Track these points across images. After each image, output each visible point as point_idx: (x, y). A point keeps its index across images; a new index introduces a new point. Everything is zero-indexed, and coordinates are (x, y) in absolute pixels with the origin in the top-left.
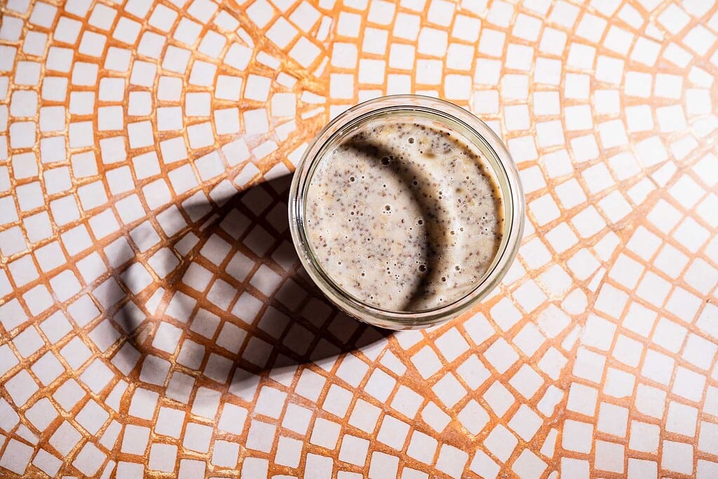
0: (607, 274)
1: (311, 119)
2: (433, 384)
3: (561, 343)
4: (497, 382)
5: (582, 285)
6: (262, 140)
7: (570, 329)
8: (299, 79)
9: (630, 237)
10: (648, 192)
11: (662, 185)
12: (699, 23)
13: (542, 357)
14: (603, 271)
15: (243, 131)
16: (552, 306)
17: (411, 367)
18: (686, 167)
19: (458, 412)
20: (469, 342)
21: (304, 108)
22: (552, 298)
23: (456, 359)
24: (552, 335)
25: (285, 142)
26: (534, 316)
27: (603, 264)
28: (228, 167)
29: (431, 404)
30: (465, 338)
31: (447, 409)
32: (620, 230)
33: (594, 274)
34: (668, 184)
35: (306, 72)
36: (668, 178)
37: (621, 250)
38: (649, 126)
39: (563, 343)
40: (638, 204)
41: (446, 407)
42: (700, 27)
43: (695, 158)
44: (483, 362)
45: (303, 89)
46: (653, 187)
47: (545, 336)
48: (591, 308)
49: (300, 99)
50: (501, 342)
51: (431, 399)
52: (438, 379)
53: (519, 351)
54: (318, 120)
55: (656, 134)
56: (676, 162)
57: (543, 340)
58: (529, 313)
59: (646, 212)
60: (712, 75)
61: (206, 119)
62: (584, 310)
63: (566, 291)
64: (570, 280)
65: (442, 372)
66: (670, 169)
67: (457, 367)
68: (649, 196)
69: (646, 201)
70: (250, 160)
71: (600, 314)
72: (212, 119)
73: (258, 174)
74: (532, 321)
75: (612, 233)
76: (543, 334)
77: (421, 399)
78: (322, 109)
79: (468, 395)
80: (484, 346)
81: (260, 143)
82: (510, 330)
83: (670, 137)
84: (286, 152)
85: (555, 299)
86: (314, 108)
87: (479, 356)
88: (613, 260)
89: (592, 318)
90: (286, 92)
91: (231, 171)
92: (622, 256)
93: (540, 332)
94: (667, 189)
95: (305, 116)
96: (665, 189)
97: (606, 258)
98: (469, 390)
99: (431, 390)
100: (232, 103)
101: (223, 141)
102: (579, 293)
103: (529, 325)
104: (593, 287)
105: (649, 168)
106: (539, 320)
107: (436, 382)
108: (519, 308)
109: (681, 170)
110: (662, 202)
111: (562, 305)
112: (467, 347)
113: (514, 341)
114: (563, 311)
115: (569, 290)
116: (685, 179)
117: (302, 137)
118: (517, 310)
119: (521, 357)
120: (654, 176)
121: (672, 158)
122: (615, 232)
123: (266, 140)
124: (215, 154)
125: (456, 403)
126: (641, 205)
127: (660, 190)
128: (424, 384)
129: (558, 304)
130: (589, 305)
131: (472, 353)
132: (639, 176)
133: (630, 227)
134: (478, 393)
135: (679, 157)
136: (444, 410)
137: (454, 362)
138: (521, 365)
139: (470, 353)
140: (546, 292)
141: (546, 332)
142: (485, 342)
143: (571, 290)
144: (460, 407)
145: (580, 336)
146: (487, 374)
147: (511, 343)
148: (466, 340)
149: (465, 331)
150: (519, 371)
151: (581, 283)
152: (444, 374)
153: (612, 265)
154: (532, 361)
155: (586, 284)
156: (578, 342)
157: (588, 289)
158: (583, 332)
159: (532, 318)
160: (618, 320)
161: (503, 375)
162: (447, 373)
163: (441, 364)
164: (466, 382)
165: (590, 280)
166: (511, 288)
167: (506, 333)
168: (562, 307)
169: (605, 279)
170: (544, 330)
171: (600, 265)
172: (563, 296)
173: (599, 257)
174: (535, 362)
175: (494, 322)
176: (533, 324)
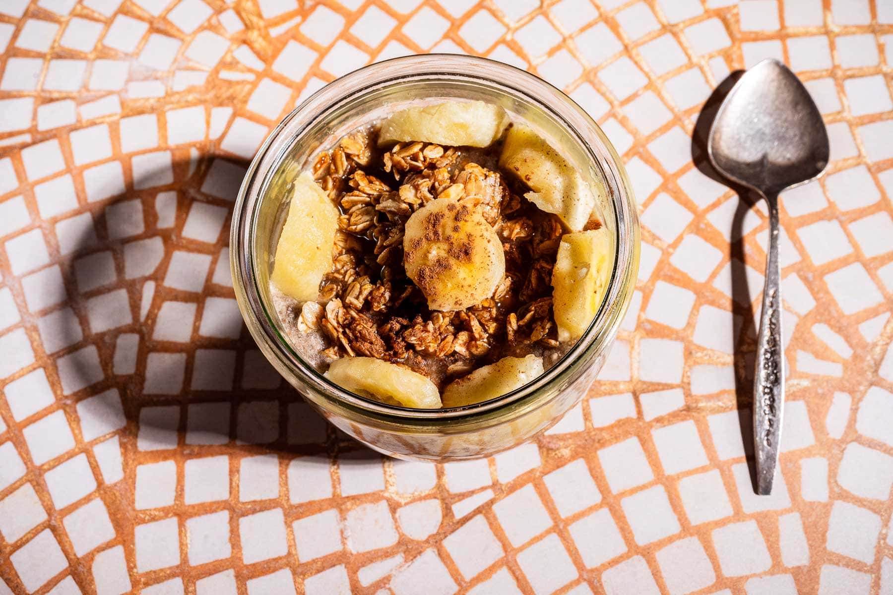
0: (492, 502)
1: (230, 83)
2: (143, 521)
3: (359, 568)
4: (231, 572)
5: (447, 500)
6: (152, 76)
7: (387, 554)
8: (248, 27)
9: (558, 467)
10: (623, 416)
11: (649, 416)
12: (837, 218)
13: (319, 571)
14: (489, 495)
15: (136, 54)
16: (384, 504)
17: (130, 479)
18: (698, 409)
19: (147, 584)
20: (233, 489)
21: (232, 65)
22: (391, 493)
23: (198, 505)
24: (354, 547)
25: (177, 93)
26: (349, 504)
27: (495, 485)
28: (86, 87)
29: (119, 550)
30: (231, 480)
31: (135, 570)
32: (549, 449)
33: (472, 493)
34: (659, 420)
35: (262, 24)
36: (663, 412)
37: (533, 478)
38: (678, 322)
39: (362, 569)
40: (596, 425)
41: (135, 566)
42: (835, 224)
43: (720, 404)
44: (232, 531)
45: (245, 42)
46: (633, 414)
47: (344, 543)
48: (436, 541)
49: (232, 52)
50: (276, 516)
51: (124, 543)
52: (153, 519)
53: (292, 545)
54: (238, 88)
55: (682, 339)
56: (688, 394)
57: (338, 548)
58: (344, 495)
59: (602, 444)
60: (816, 299)
61: (102, 18)
62: (425, 538)
63: (416, 494)
64: (434, 481)
65: (166, 512)
66: (675, 400)
67: (190, 517)
68: (621, 423)
69: (612, 427)
70: (118, 93)
71: (443, 556)
72: (108, 23)
73: (116, 114)
74: (341, 511)
75: (535, 447)
76: (344, 539)
77: (110, 533)
78: (251, 77)
79: (177, 567)
80: (249, 506)
81: (146, 79)
82: (300, 505)
83: (699, 355)
84: (171, 106)
85: (393, 496)
86: (242, 71)
87: (231, 519)
88: (513, 488)
89: (430, 554)
90: (221, 35)
91: (85, 94)
92: (529, 489)
93: (342, 532)
94: (651, 427)
95: (225, 75)
96: (650, 425)
97: (506, 479)
98: (184, 560)
99: (133, 529)
100: (146, 15)
101: (103, 53)
102: (435, 507)
103: (331, 514)
104: (460, 510)
105: (644, 383)
106: (352, 515)
107: (148, 522)
108: (333, 481)
109: (689, 411)
110: (633, 442)
111: (399, 511)
112: (224, 495)
113: (296, 524)
114: (395, 520)
115: (423, 495)
116: (688, 427)
117: (203, 98)
119: (289, 554)
120: (643, 398)
121: (685, 386)
122: (540, 447)
123: (156, 79)
124: (80, 65)
125: (153, 569)
126: (601, 429)
127: (641, 423)
128: (130, 514)
129: (394, 508)
130: (438, 533)
131: (224, 508)
132: (622, 387)
133: (566, 452)
134: (193, 573)
135: (697, 389)
136: (130, 569)
137: (193, 507)
138: (281, 568)
139: (222, 507)
140: (389, 479)
141: (350, 539)
142: (254, 502)
143: (426, 497)
144: (156, 578)
145: (394, 572)
146: (225, 552)
147: (288, 525)
148: (231, 484)
149: (238, 471)
150: (273, 575)
151: (446, 495)
152: (166, 516)
153: (508, 494)
154: (301, 571)
155: (453, 501)
156: (385, 581)
157: (450, 509)
158: (403, 569)
159: (343, 507)
160: (465, 582)
161: (247, 566)
162: (172, 516)
163: (173, 498)
164: (189, 546)
165: (461, 497)
166: (342, 445)
167: (291, 507)
168: (397, 515)
169: (485, 510)
170: (346, 534)
171: (490, 483)
172: (409, 500)
173: (496, 470)
174: (304, 575)
175: (287, 481)
176: (339, 516)
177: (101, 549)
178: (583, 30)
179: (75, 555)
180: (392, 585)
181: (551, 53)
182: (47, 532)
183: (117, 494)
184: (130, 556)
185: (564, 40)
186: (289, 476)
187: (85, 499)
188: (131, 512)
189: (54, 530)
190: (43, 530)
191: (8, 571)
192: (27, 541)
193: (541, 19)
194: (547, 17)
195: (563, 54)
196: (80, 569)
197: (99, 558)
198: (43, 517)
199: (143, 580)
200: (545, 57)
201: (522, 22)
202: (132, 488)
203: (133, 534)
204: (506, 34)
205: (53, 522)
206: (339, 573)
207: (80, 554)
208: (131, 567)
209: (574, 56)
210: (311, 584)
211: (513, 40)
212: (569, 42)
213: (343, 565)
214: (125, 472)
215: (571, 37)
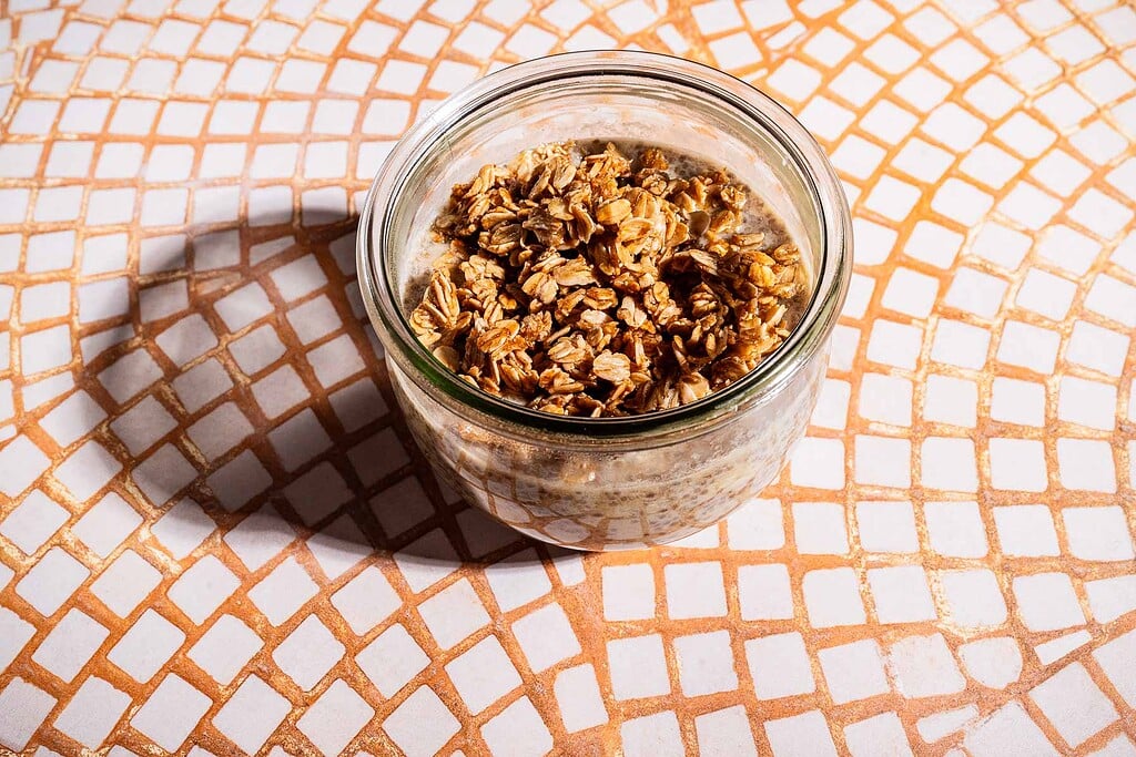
0: (1090, 647)
2: (616, 636)
3: (917, 718)
4: (741, 709)
5: (1028, 643)
7: (953, 703)
13: (861, 718)
14: (1084, 638)
16: (939, 638)
19: (628, 716)
20: (732, 603)
22: (946, 624)
23: (687, 621)
24: (905, 689)
26: (891, 634)
27: (1091, 625)
29: (588, 668)
30: (727, 592)
31: (611, 697)
33: (1060, 633)
39: (921, 720)
41: (611, 691)
44: (736, 656)
47: (892, 685)
48: (1020, 691)
50: (794, 641)
51: (593, 661)
52: (630, 634)
53: (820, 679)
57: (886, 689)
58: (883, 622)
62: (1002, 686)
63: (983, 628)
64: (1003, 614)
65: (645, 627)
67: (679, 635)
71: (1033, 712)
74: (881, 642)
76: (890, 679)
77: (574, 648)
79: (668, 697)
80: (756, 627)
82: (826, 631)
85: (950, 628)
87: (733, 641)
88: (1118, 630)
89: (1013, 709)
93: (887, 670)
97: (1105, 617)
98: (676, 689)
99: (604, 644)
102: (1009, 648)
103: (868, 646)
104: (1048, 653)
106: (896, 648)
107: (624, 636)
108: (866, 603)
111: (962, 650)
112: (720, 610)
113: (822, 654)
114: (958, 661)
115: (992, 630)
118: (862, 605)
119: (818, 692)
125: (636, 698)
128: (600, 626)
129: (954, 644)
130: (1020, 682)
131: (722, 627)
134: (690, 707)
137: (681, 622)
138: (809, 709)
139: (718, 626)
140: (941, 606)
141: (898, 679)
142: (762, 621)
143: (997, 634)
144: (638, 709)
145: (966, 728)
146: (731, 683)
147: (813, 655)
148: (728, 598)
149: (736, 582)
150: (798, 716)
151: (1024, 632)
152: (646, 632)
153: (1111, 639)
154: (837, 716)
155: (1035, 641)
156: (956, 738)
157: (1033, 652)
158: (979, 725)
159: (884, 637)
160: (1070, 750)
161: (762, 703)
162: (653, 633)
163: (653, 610)
164: (680, 672)
165: (1045, 637)
166: (871, 558)
167: (814, 631)
168: (960, 654)
169: (1082, 655)
170: (894, 671)
171: (1084, 622)
172: (972, 635)
173: (1088, 605)
174: (842, 721)
175: (802, 598)
176: (879, 648)
177: (563, 666)
178: (1120, 100)
179: (530, 671)
180: (967, 744)
181: (1085, 123)
182: (492, 638)
183: (580, 599)
184: (603, 677)
185: (1099, 111)
186: (804, 591)
187: (538, 602)
188: (600, 624)
189: (500, 637)
190: (486, 636)
191: (443, 684)
192: (466, 649)
193: (1065, 87)
194: (1071, 84)
195: (1098, 125)
196: (538, 689)
197: (562, 676)
198: (485, 620)
199: (622, 710)
200: (1077, 128)
201: (1042, 90)
202: (599, 594)
203: (605, 650)
204: (1024, 101)
205: (499, 628)
206: (890, 723)
207: (536, 671)
208: (606, 695)
209: (1115, 128)
210: (853, 733)
211: (1033, 109)
212: (1106, 113)
213: (895, 713)
214: (587, 574)
215: (1106, 107)
